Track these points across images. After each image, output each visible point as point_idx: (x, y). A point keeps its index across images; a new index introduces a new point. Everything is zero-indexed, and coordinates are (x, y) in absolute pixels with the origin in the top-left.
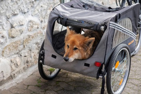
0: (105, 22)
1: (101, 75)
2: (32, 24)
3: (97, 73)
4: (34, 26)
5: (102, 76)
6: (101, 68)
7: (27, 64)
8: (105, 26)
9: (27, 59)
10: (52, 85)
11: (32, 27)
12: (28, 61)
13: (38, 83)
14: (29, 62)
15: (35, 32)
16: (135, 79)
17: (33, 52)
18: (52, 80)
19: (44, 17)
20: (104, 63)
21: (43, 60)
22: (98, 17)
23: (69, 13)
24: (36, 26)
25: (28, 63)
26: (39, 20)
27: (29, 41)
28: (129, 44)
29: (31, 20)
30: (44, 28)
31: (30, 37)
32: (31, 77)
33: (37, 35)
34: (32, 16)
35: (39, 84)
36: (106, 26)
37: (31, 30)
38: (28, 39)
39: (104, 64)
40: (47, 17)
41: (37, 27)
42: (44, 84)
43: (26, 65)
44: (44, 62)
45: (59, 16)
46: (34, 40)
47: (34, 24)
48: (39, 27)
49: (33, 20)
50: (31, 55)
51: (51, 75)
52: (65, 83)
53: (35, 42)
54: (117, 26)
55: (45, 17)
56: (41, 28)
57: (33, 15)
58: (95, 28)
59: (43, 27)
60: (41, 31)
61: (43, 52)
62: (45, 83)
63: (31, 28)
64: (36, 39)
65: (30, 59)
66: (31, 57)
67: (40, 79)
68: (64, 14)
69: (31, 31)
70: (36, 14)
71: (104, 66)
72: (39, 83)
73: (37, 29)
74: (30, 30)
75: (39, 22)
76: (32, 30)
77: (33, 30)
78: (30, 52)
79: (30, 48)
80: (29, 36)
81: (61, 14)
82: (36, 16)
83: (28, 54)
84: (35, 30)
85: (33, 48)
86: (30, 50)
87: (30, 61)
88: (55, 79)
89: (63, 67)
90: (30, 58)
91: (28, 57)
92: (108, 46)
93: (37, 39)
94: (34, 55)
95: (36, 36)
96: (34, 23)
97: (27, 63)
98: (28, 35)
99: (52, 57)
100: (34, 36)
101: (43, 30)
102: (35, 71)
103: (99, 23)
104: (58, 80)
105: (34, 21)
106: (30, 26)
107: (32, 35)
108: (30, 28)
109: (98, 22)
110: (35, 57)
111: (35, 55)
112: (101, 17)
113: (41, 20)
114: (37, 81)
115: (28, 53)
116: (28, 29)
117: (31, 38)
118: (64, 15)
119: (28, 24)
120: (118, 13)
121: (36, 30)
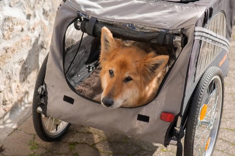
0: (182, 27)
1: (173, 139)
2: (11, 24)
3: (164, 135)
4: (15, 27)
5: (175, 140)
6: (174, 124)
7: (4, 107)
8: (182, 36)
9: (4, 97)
10: (62, 154)
11: (11, 30)
12: (6, 101)
13: (32, 149)
14: (8, 102)
15: (18, 39)
16: (226, 131)
17: (15, 81)
18: (60, 140)
19: (32, 6)
20: (180, 114)
21: (44, 106)
22: (166, 17)
23: (100, 6)
24: (19, 27)
25: (6, 104)
26: (24, 13)
27: (7, 61)
28: (221, 64)
29: (8, 15)
30: (34, 29)
31: (8, 50)
32: (15, 135)
33: (22, 45)
34: (10, 6)
35: (35, 153)
36: (184, 35)
37: (9, 36)
38: (4, 57)
39: (181, 116)
40: (38, 6)
41: (21, 29)
42: (45, 151)
43: (2, 109)
44: (47, 111)
45: (79, 15)
46: (16, 56)
47: (16, 23)
48: (24, 28)
49: (13, 16)
50: (10, 88)
51: (57, 130)
52: (87, 146)
53: (17, 60)
54: (205, 33)
55: (36, 7)
56: (29, 29)
57: (12, 5)
58: (161, 40)
59: (31, 28)
60: (28, 36)
61: (43, 89)
62: (46, 148)
63: (10, 33)
64: (19, 53)
65: (10, 96)
66: (11, 91)
67: (34, 138)
68: (88, 9)
69: (9, 38)
70: (17, 3)
71: (179, 120)
72: (35, 150)
73: (20, 33)
74: (6, 36)
75: (24, 18)
76: (11, 37)
77: (14, 37)
78: (8, 81)
79: (8, 73)
80: (6, 50)
81: (83, 9)
82: (18, 7)
83: (5, 87)
84: (17, 35)
85: (14, 73)
86: (10, 78)
87: (9, 100)
88: (66, 139)
89: (90, 122)
90: (9, 94)
91: (5, 92)
92: (189, 79)
93: (22, 52)
94: (16, 87)
95: (20, 47)
96: (14, 21)
97: (3, 104)
98: (4, 49)
99: (64, 100)
100: (16, 48)
101: (32, 32)
102: (20, 121)
103: (168, 30)
104: (71, 140)
105: (15, 18)
106: (7, 28)
107: (12, 46)
108: (8, 33)
109: (168, 27)
110: (18, 91)
111: (18, 87)
112: (172, 15)
113: (27, 13)
114: (29, 145)
115: (5, 85)
116: (4, 36)
117: (9, 53)
118: (90, 11)
119: (3, 25)
120: (208, 7)
121: (19, 35)
